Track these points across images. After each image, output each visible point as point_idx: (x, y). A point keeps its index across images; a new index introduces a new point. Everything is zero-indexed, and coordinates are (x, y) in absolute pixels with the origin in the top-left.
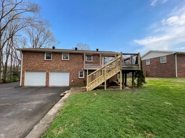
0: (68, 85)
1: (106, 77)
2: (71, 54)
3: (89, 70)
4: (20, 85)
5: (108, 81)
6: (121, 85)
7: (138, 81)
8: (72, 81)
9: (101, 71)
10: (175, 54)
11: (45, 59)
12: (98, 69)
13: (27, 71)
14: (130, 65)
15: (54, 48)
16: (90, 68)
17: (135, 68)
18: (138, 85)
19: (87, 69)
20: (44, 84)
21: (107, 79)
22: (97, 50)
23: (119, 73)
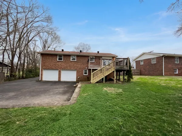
0: (75, 80)
1: (104, 74)
2: (78, 56)
3: (92, 69)
4: (40, 80)
5: (106, 77)
6: (115, 80)
7: (128, 77)
8: (79, 77)
9: (101, 70)
10: (163, 56)
11: (58, 60)
12: (99, 69)
13: (44, 69)
14: (123, 66)
15: (63, 50)
16: (93, 67)
17: (126, 68)
18: (128, 80)
19: (92, 68)
20: (57, 80)
21: (106, 75)
22: (98, 52)
23: (114, 71)
